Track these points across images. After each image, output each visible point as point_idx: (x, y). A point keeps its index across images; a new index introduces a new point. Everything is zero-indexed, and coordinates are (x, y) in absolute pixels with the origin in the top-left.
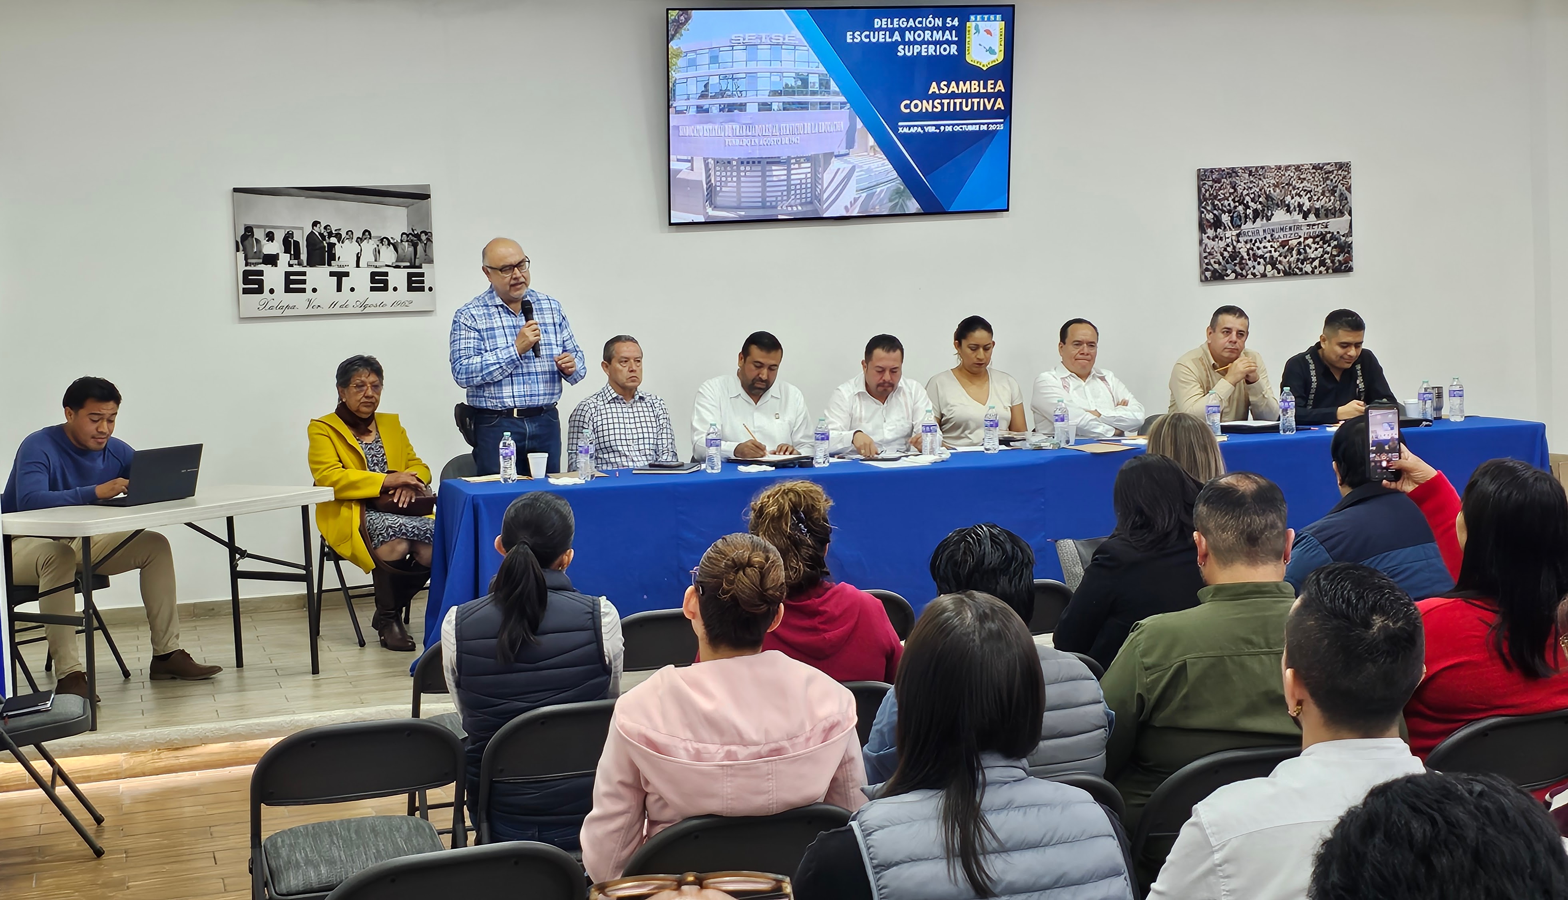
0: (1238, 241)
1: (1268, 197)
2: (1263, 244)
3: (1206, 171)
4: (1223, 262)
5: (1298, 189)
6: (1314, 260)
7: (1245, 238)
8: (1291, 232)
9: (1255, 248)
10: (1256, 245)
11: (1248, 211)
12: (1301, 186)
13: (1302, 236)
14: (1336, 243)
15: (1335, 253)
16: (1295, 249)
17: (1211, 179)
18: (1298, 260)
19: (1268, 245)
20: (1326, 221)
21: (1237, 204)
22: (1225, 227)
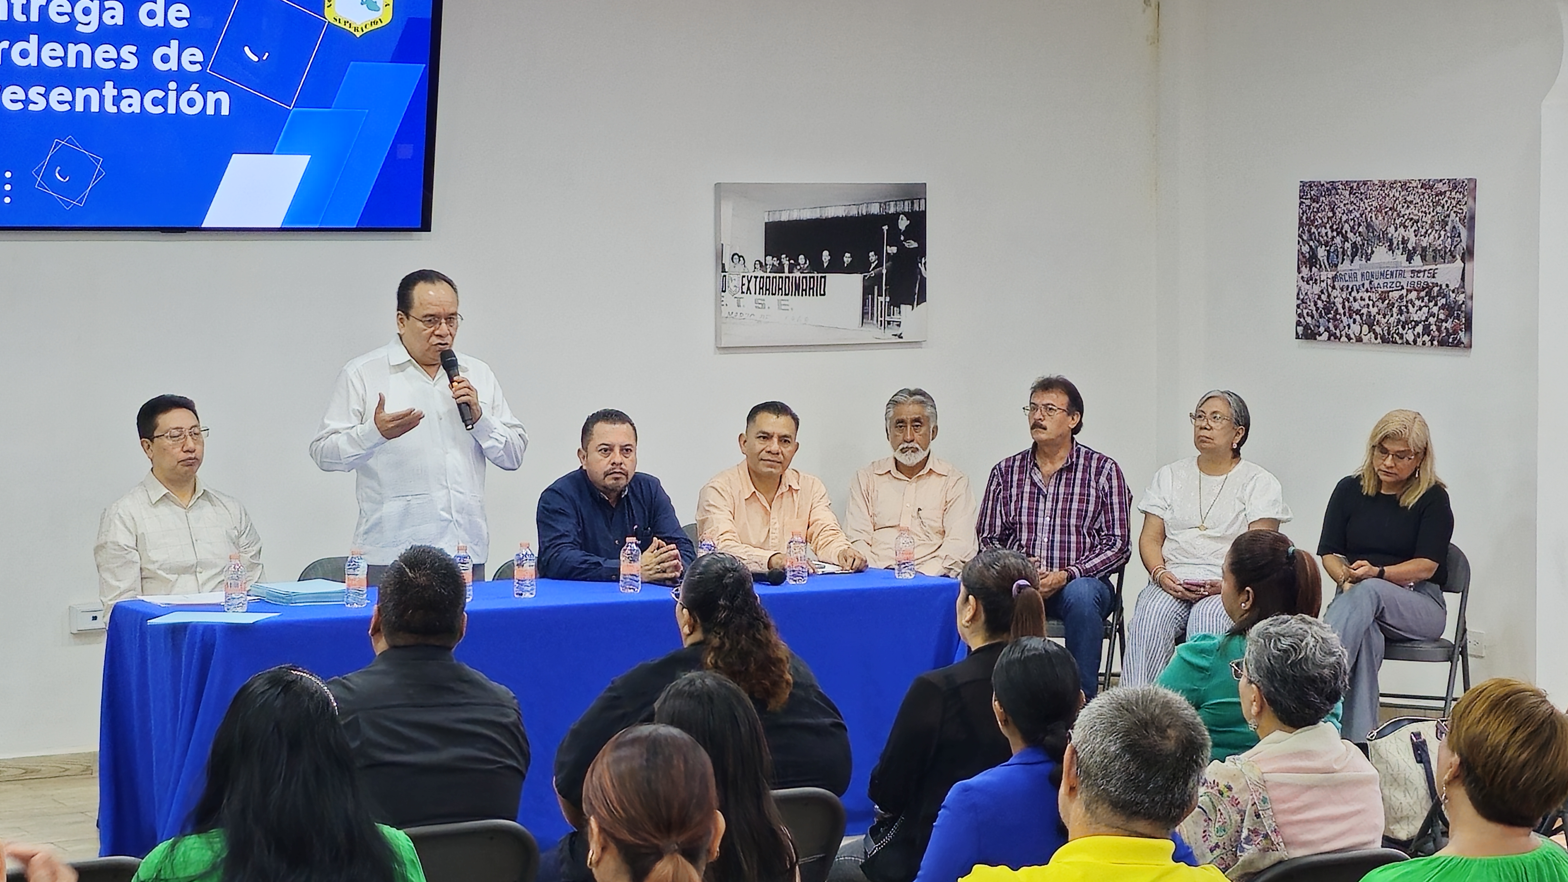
0: (1334, 288)
1: (1369, 226)
2: (1360, 294)
3: (1303, 184)
4: (1316, 316)
5: (1403, 216)
6: (1417, 323)
7: (1342, 284)
8: (1392, 280)
9: (1351, 299)
10: (1353, 294)
11: (1348, 245)
12: (1407, 212)
13: (1405, 287)
14: (1443, 301)
15: (1442, 316)
16: (1396, 306)
17: (1309, 196)
18: (1399, 321)
19: (1366, 296)
20: (1434, 267)
21: (1335, 234)
22: (1321, 266)
